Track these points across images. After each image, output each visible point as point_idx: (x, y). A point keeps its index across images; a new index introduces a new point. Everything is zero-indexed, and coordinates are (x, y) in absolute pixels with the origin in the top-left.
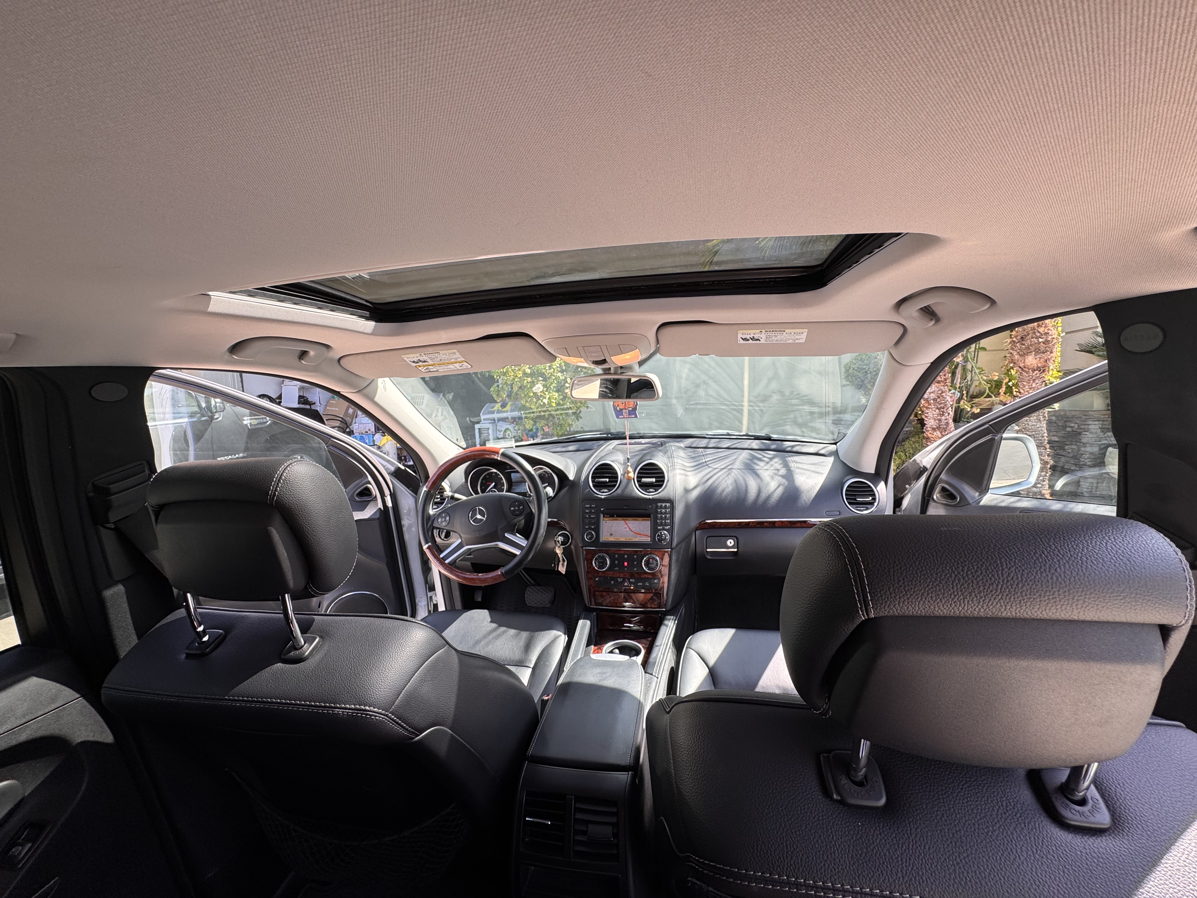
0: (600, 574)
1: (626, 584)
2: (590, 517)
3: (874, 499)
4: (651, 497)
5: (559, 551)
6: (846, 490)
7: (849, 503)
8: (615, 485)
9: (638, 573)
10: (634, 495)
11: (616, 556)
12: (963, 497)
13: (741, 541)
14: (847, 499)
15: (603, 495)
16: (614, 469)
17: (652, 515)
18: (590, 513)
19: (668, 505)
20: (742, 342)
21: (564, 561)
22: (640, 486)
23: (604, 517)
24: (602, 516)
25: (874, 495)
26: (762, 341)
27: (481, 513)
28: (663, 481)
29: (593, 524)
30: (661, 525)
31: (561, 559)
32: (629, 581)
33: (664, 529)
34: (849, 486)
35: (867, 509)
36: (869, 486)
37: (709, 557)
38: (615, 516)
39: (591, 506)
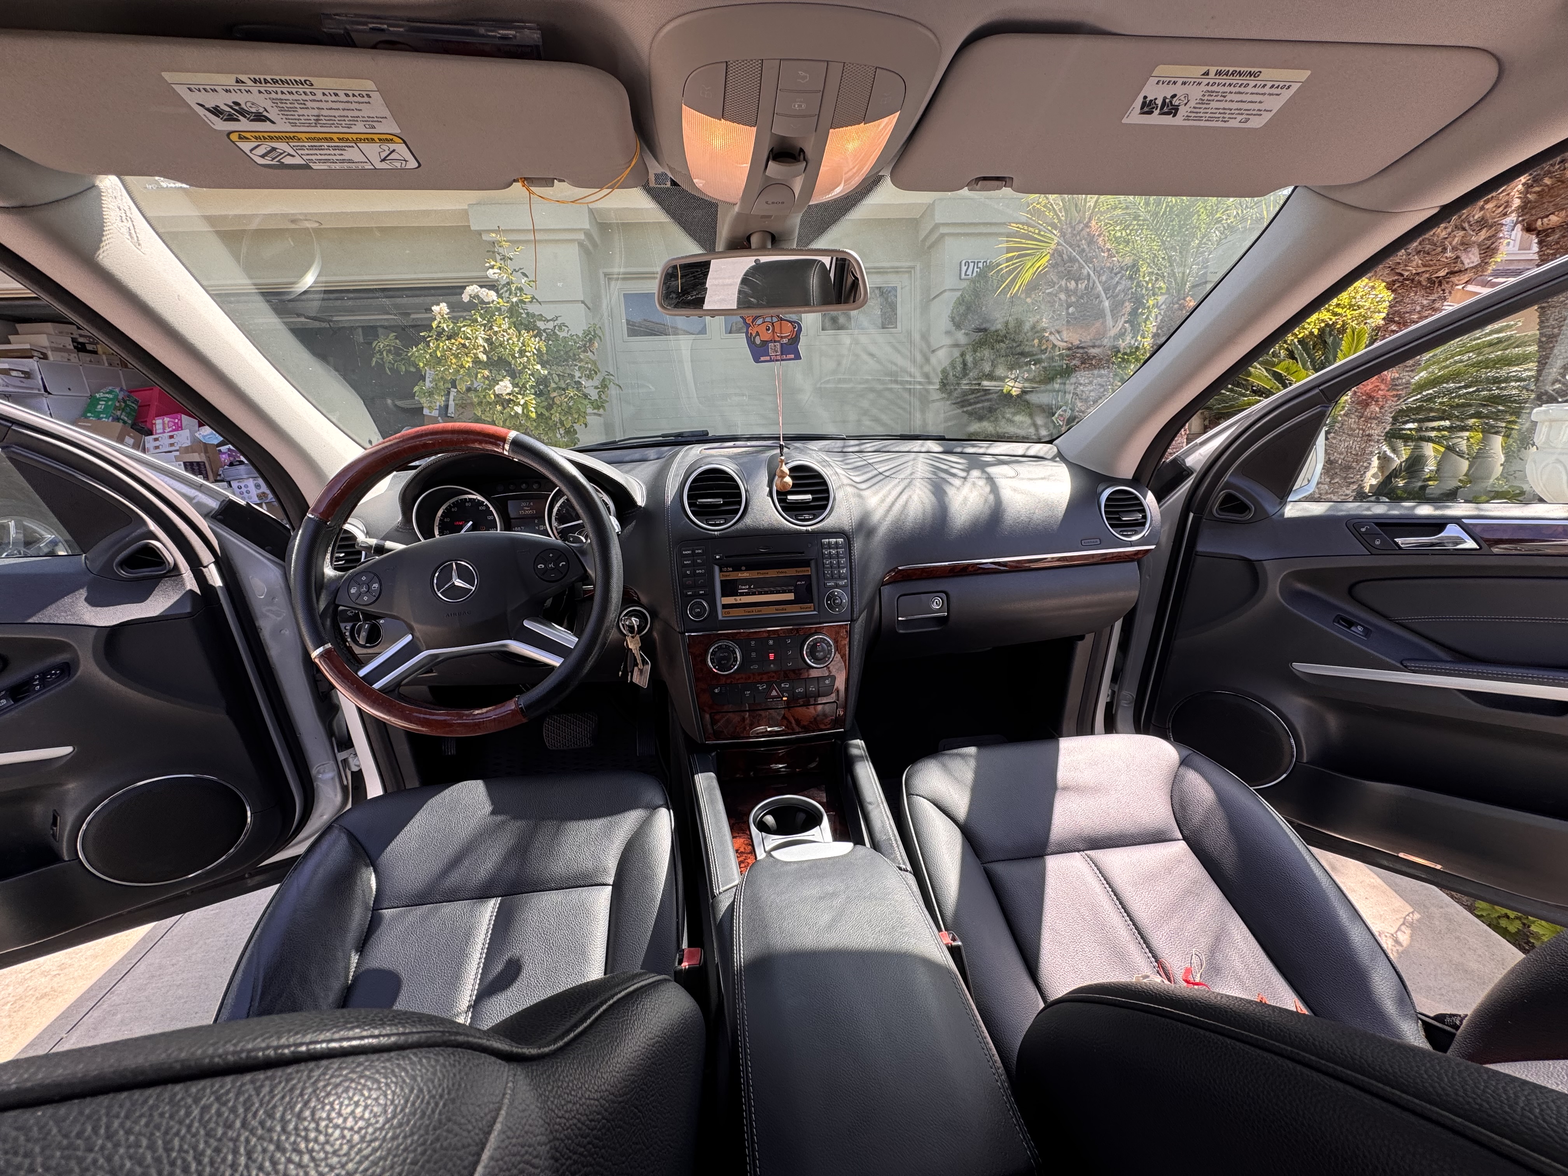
0: (723, 681)
1: (774, 693)
2: (694, 574)
3: (1145, 517)
4: (809, 528)
5: (633, 644)
6: (1106, 506)
7: (1112, 526)
8: (739, 509)
9: (794, 671)
10: (777, 526)
12: (1260, 508)
13: (953, 600)
14: (1107, 518)
15: (715, 528)
16: (732, 480)
17: (813, 563)
18: (694, 565)
19: (840, 540)
20: (1134, 117)
22: (784, 509)
23: (721, 571)
24: (717, 568)
25: (1143, 511)
27: (464, 574)
28: (827, 499)
29: (702, 587)
30: (832, 578)
31: (639, 661)
32: (779, 686)
33: (837, 586)
34: (1108, 499)
35: (1136, 533)
36: (1137, 498)
37: (901, 631)
38: (743, 568)
39: (693, 551)
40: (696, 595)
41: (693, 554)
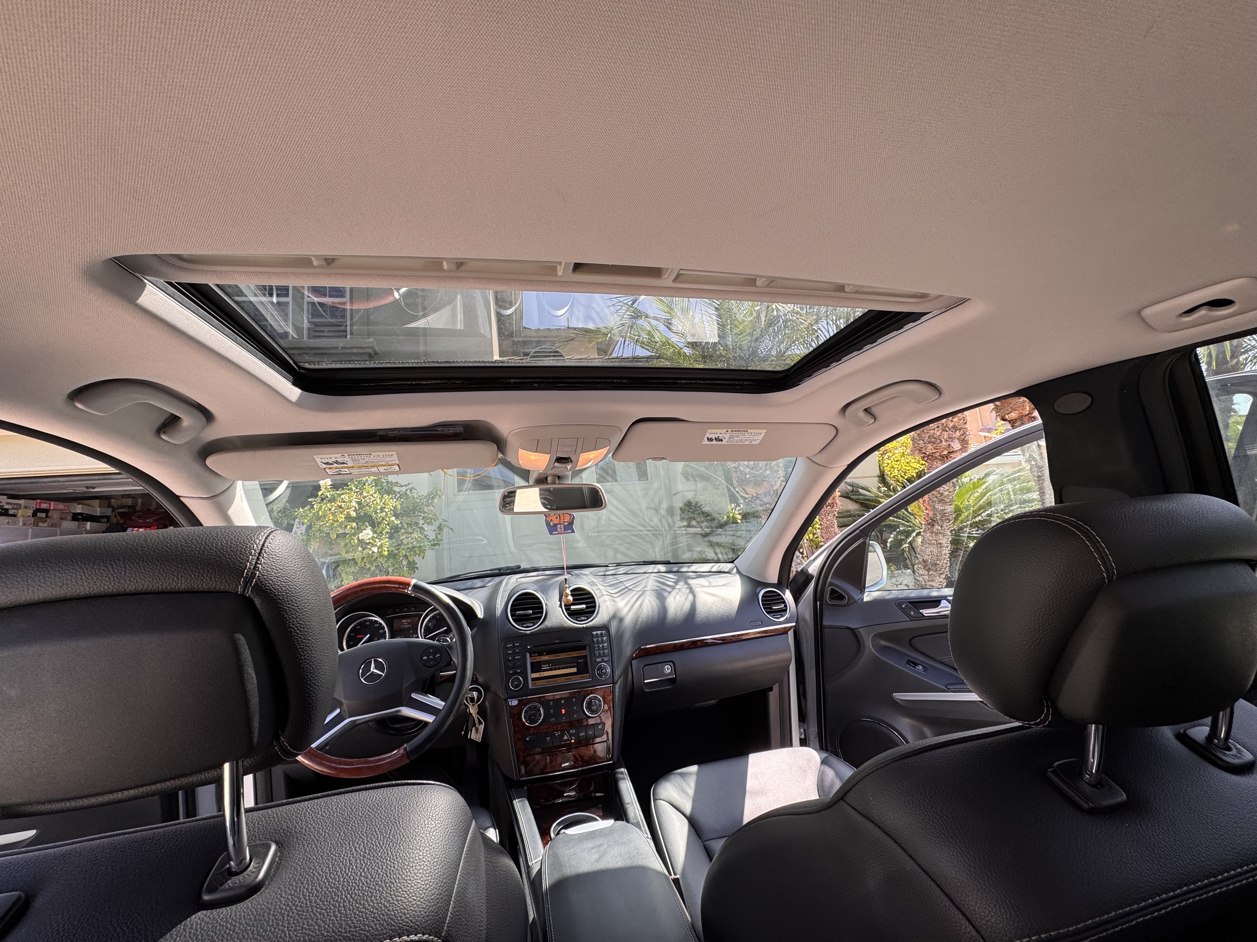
0: (532, 731)
1: (566, 738)
2: (514, 659)
3: (786, 606)
4: (584, 626)
5: (473, 710)
6: (762, 600)
7: (768, 612)
8: (542, 616)
9: (578, 721)
10: (566, 625)
11: (551, 703)
12: (850, 597)
13: (677, 666)
14: (764, 608)
15: (528, 629)
16: (537, 598)
17: (587, 648)
18: (514, 653)
19: (604, 632)
20: (706, 442)
21: (480, 723)
22: (569, 614)
23: (531, 656)
24: (528, 655)
25: (784, 602)
26: (724, 442)
27: (379, 666)
28: (595, 607)
29: (519, 668)
30: (600, 656)
31: (477, 722)
32: (569, 732)
33: (603, 661)
34: (763, 596)
35: (782, 616)
36: (779, 595)
37: (647, 690)
38: (545, 653)
39: (514, 645)
40: (515, 673)
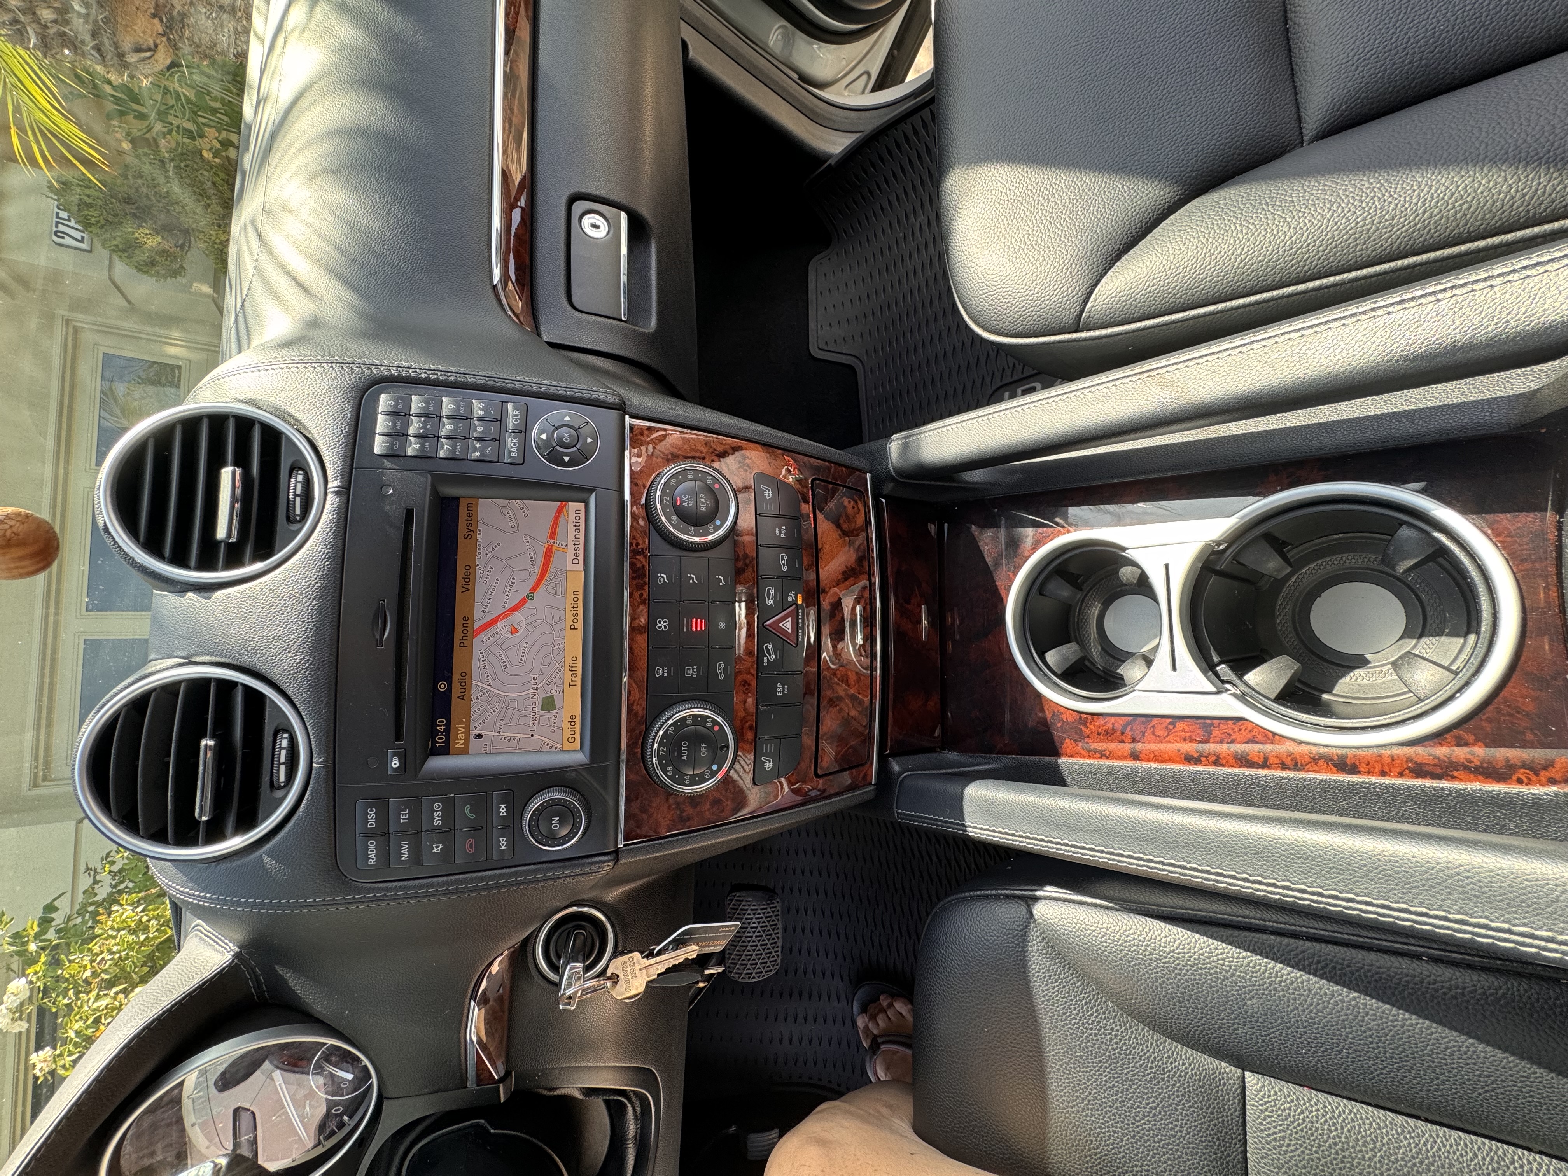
2: (447, 833)
4: (334, 485)
8: (247, 689)
11: (660, 672)
16: (139, 704)
18: (415, 829)
19: (384, 401)
22: (260, 555)
23: (445, 751)
24: (437, 763)
29: (487, 809)
30: (498, 440)
33: (523, 432)
37: (654, 322)
38: (442, 686)
39: (373, 834)
40: (512, 824)
41: (381, 834)
